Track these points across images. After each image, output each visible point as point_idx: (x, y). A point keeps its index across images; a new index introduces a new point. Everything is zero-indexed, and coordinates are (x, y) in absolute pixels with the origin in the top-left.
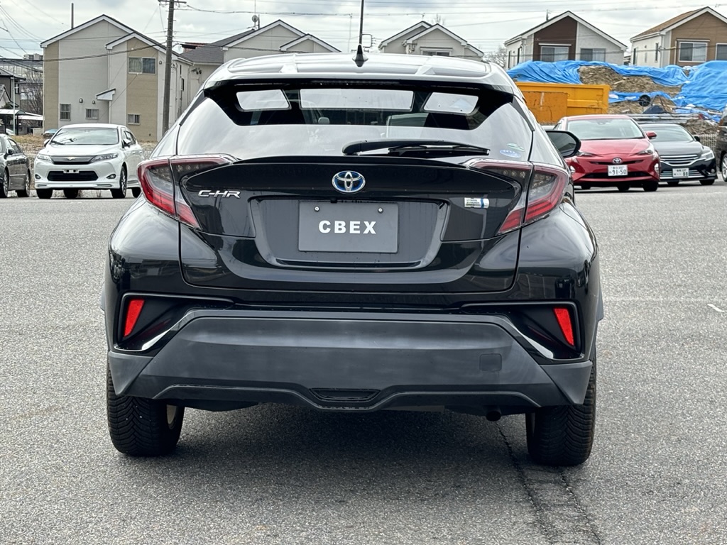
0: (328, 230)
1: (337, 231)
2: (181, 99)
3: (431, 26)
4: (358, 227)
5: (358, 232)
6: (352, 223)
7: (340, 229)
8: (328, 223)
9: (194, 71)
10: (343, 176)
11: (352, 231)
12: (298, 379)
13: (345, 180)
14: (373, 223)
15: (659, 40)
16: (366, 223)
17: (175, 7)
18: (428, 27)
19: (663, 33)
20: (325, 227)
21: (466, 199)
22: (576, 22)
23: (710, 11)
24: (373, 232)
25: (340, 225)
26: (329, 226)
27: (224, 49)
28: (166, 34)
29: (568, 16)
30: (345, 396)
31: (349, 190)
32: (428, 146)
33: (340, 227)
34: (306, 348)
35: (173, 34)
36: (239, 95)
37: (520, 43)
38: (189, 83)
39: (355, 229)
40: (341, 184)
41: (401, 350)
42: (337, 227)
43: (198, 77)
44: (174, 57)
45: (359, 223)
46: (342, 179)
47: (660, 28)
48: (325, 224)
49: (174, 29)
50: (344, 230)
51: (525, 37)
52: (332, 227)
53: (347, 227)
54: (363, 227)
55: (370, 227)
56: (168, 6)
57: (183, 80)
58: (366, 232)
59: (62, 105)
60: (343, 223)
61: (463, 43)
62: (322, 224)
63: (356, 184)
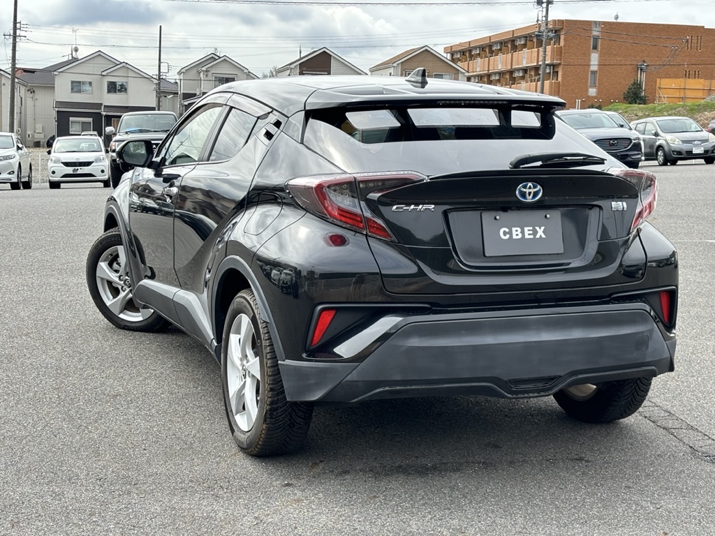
0: (508, 236)
1: (515, 237)
2: (21, 113)
3: (220, 58)
4: (531, 232)
5: (532, 237)
6: (526, 229)
7: (517, 235)
8: (507, 230)
9: (28, 90)
10: (525, 187)
11: (527, 236)
12: (497, 372)
13: (527, 191)
14: (543, 228)
15: (391, 70)
16: (537, 228)
17: (17, 40)
18: (217, 58)
19: (395, 65)
20: (505, 233)
21: (613, 203)
22: (331, 56)
23: (429, 49)
24: (543, 236)
25: (517, 231)
26: (508, 233)
27: (55, 73)
28: (11, 61)
29: (324, 52)
30: (528, 384)
31: (529, 199)
32: (568, 158)
33: (516, 233)
34: (504, 344)
35: (16, 62)
36: (348, 114)
37: (289, 71)
38: (25, 100)
39: (529, 234)
40: (523, 195)
41: (578, 339)
42: (514, 233)
43: (31, 95)
44: (16, 80)
45: (531, 228)
46: (524, 190)
47: (392, 61)
48: (504, 231)
49: (17, 58)
50: (520, 236)
51: (292, 66)
52: (510, 233)
53: (523, 232)
54: (535, 232)
55: (540, 232)
56: (11, 40)
57: (21, 98)
58: (538, 236)
60: (519, 230)
61: (246, 71)
62: (502, 231)
63: (536, 194)
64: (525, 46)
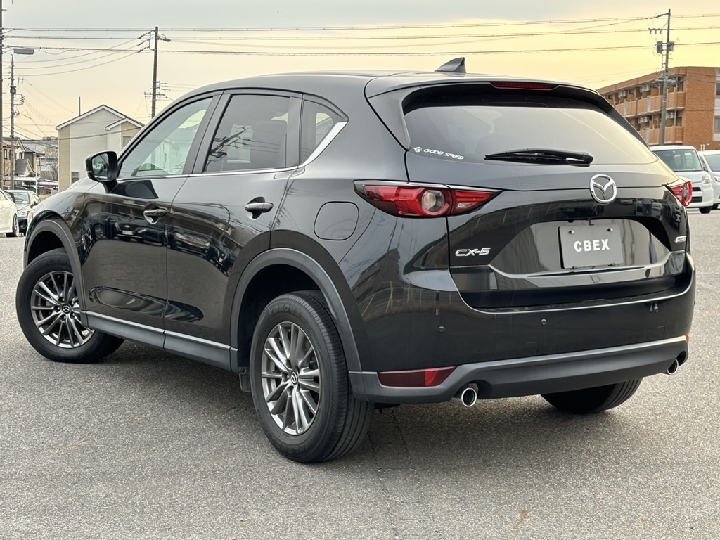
17: (157, 98)
56: (151, 98)
59: (73, 173)
64: (649, 93)
